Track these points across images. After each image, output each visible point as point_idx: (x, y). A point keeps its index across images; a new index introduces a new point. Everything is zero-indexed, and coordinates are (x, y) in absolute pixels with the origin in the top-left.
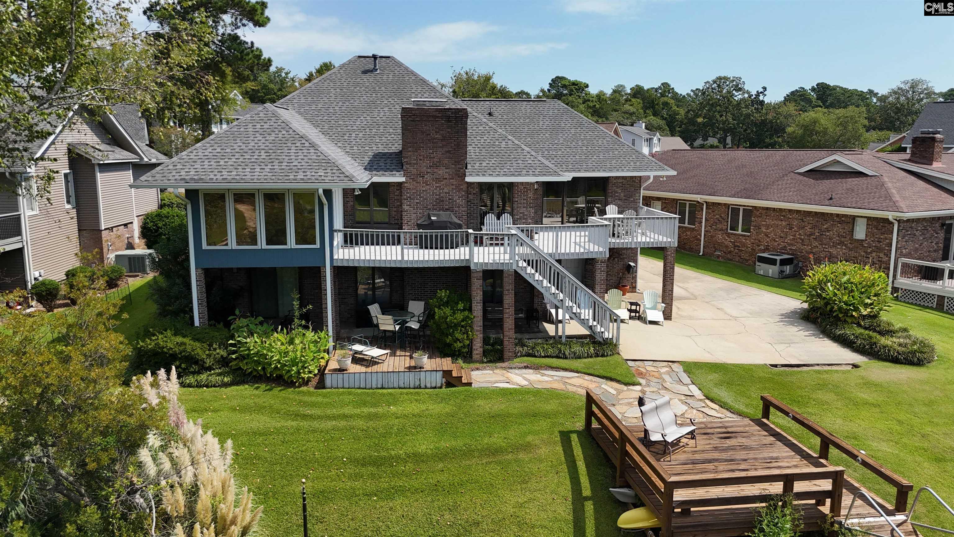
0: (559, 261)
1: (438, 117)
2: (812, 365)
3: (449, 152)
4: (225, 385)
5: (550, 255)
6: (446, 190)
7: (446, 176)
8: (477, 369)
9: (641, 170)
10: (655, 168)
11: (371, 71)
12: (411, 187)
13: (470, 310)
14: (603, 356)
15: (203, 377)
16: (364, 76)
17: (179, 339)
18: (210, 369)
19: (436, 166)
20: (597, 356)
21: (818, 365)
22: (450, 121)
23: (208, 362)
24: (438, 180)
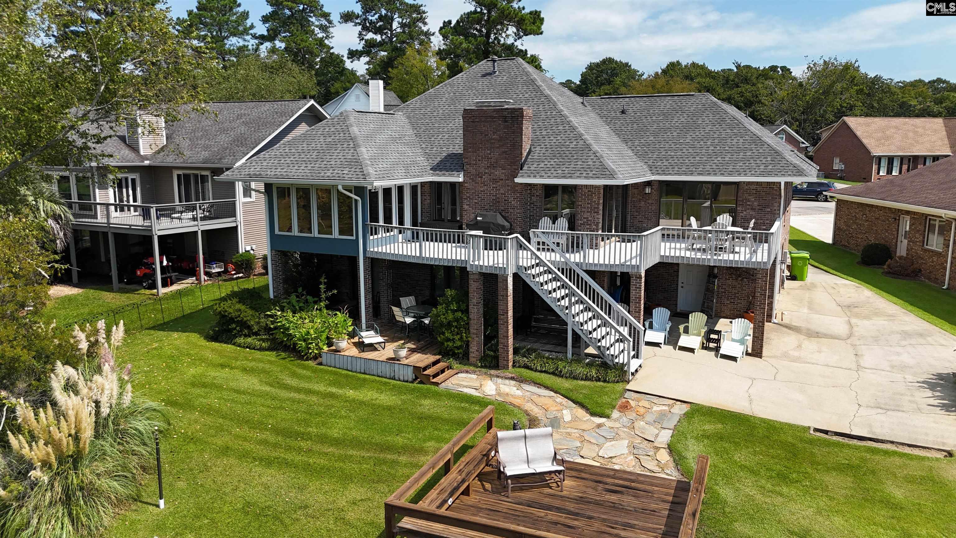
0: (589, 272)
1: (495, 117)
2: (882, 441)
3: (505, 152)
4: (261, 349)
5: (577, 264)
6: (502, 191)
7: (503, 177)
8: (467, 372)
9: (769, 174)
10: (790, 173)
11: (490, 74)
12: (470, 187)
13: (466, 311)
14: (605, 381)
15: (249, 340)
16: (481, 80)
17: (238, 306)
18: (256, 334)
19: (493, 166)
20: (598, 380)
21: (892, 442)
22: (506, 121)
23: (256, 328)
24: (495, 181)
